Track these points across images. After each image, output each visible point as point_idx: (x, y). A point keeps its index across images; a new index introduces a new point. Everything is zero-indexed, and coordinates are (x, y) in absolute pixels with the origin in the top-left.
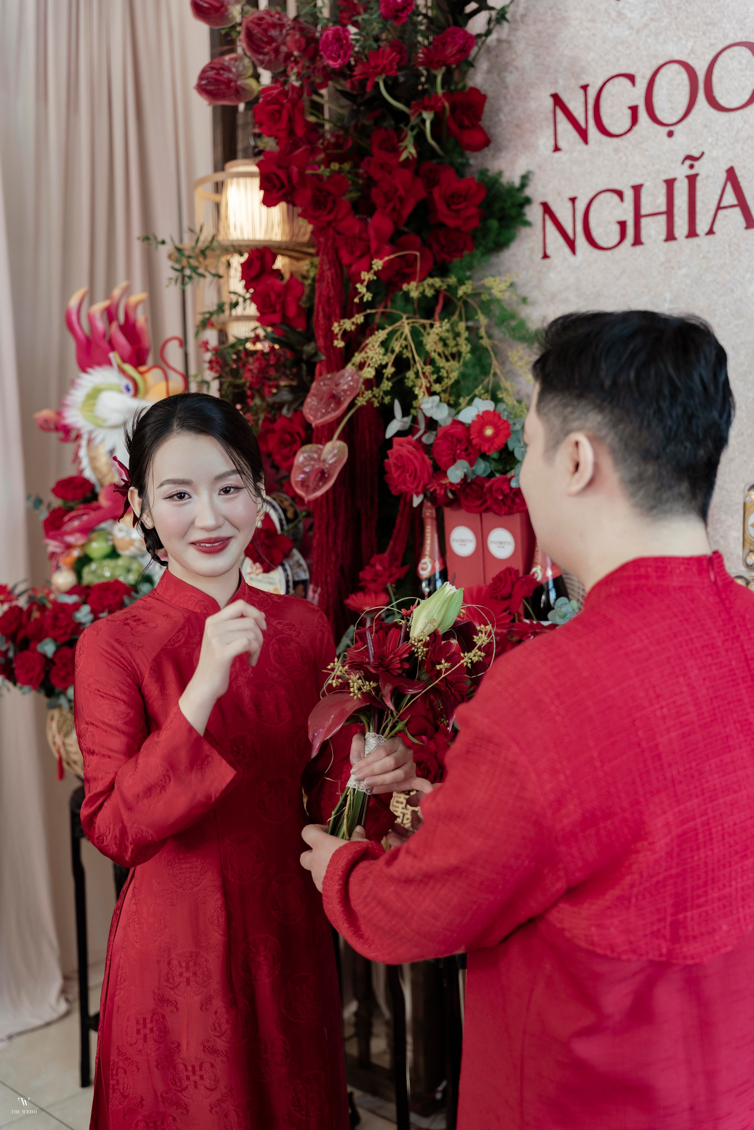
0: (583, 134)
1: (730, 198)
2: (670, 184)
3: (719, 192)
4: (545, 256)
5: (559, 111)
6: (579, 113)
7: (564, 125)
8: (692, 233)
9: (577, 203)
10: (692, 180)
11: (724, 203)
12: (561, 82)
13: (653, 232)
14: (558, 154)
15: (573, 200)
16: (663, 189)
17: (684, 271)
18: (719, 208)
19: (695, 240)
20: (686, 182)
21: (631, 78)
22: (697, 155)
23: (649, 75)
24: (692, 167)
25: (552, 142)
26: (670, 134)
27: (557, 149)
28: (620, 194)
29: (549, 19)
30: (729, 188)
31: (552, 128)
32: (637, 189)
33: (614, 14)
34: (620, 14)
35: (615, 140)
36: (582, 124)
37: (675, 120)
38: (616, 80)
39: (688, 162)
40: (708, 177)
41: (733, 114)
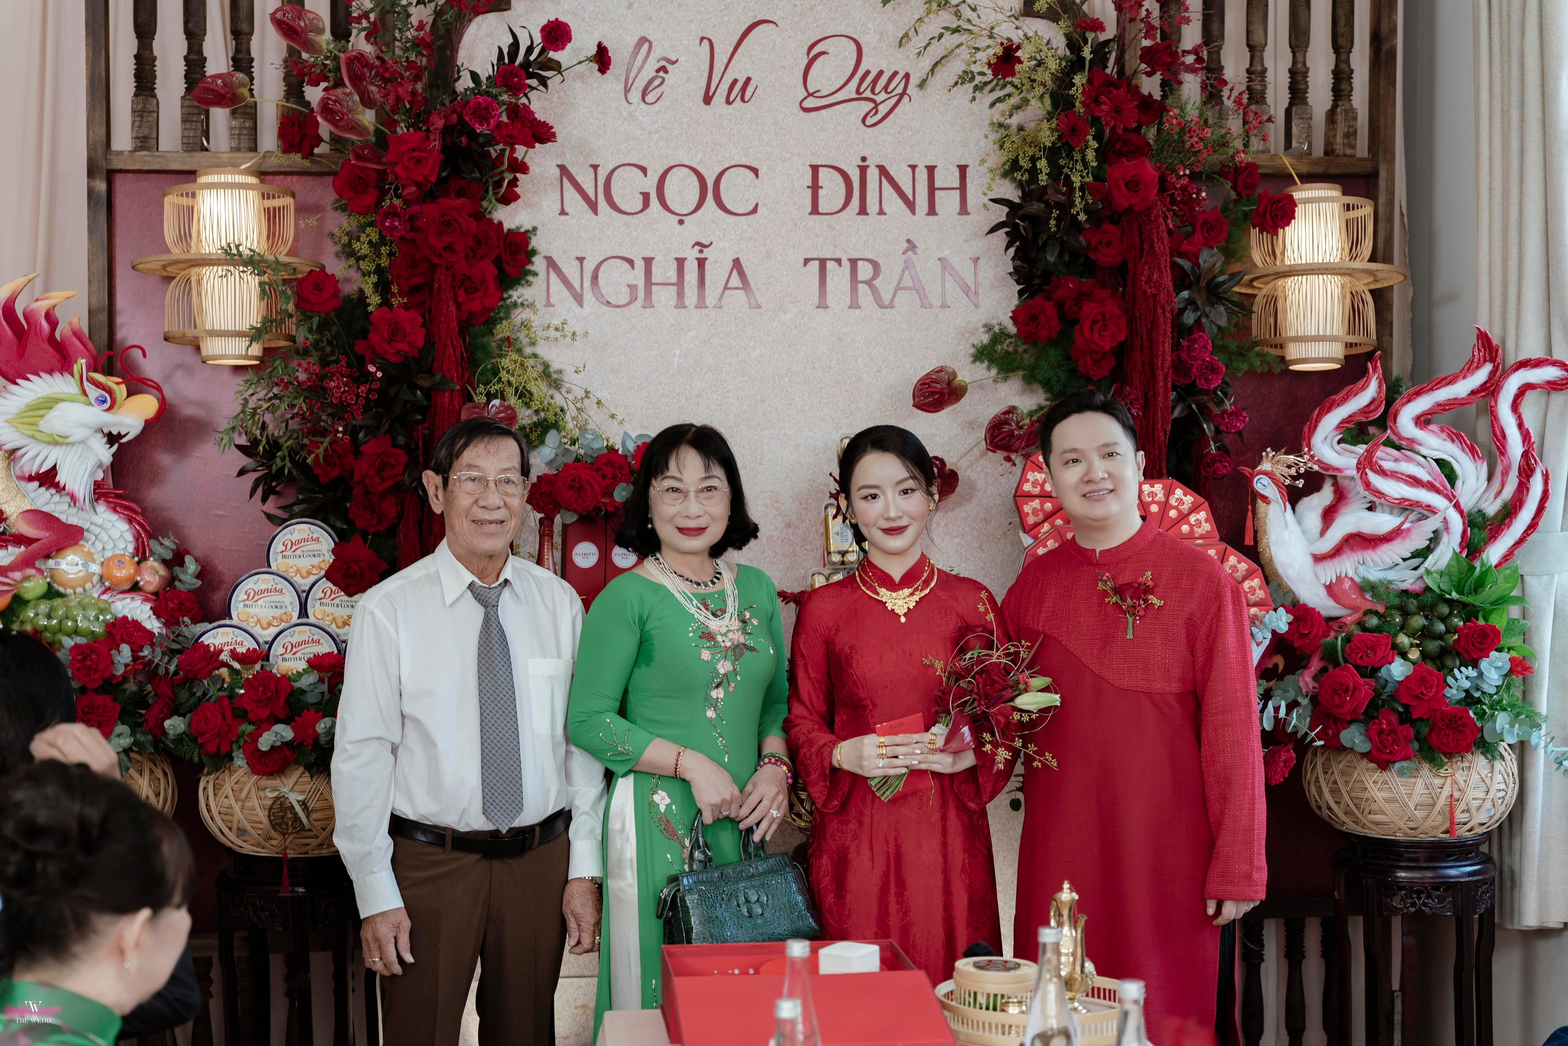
0: (593, 206)
1: (735, 281)
2: (681, 262)
3: (727, 276)
4: (549, 304)
5: (565, 180)
6: (588, 187)
7: (570, 192)
8: (701, 304)
9: (585, 262)
10: (701, 263)
11: (730, 285)
12: (568, 156)
13: (663, 298)
14: (563, 217)
15: (581, 260)
16: (674, 265)
17: (693, 333)
18: (726, 288)
19: (704, 311)
20: (696, 262)
21: (644, 170)
22: (707, 243)
23: (661, 172)
24: (701, 252)
25: (559, 206)
26: (681, 222)
27: (563, 212)
28: (631, 262)
29: (555, 100)
30: (735, 272)
31: (559, 194)
32: (648, 261)
33: (625, 114)
34: (631, 115)
35: (626, 217)
36: (591, 194)
37: (685, 212)
38: (627, 168)
39: (697, 248)
40: (715, 262)
41: (738, 218)
